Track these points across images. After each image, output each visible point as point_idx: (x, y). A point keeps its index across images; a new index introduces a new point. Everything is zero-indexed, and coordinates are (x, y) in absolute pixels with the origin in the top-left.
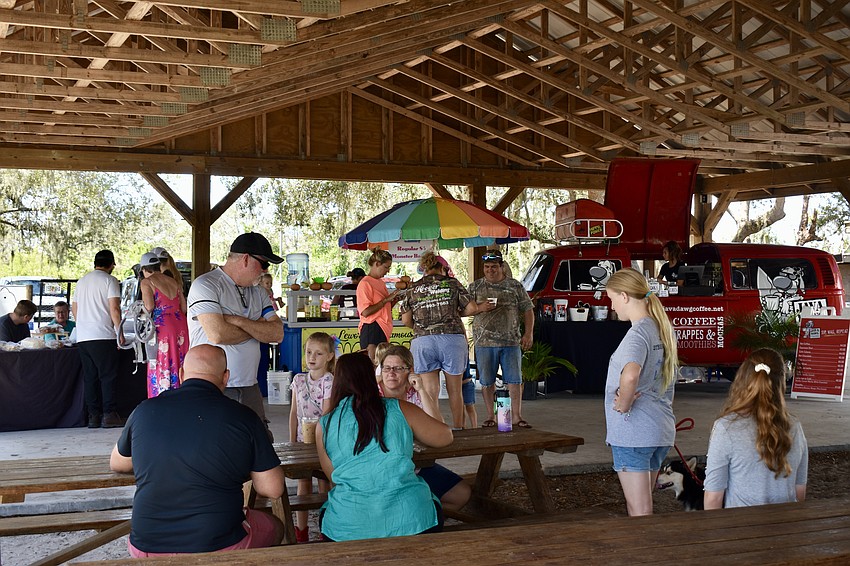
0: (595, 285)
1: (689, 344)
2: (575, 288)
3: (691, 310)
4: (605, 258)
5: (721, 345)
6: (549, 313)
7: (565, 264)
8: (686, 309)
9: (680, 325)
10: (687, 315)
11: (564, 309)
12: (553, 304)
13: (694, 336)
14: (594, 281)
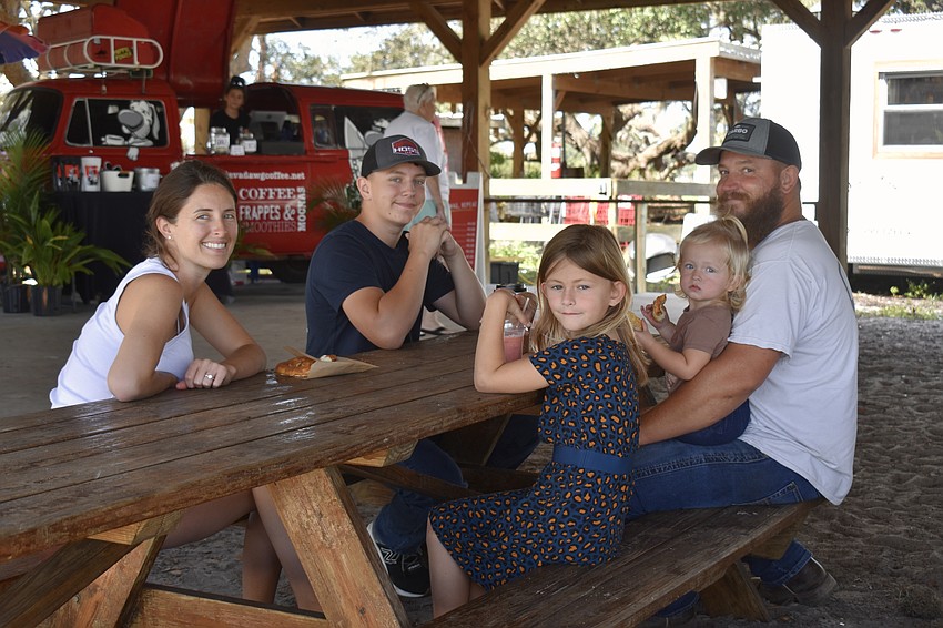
0: (127, 137)
1: (261, 227)
2: (98, 142)
3: (263, 176)
4: (139, 96)
5: (302, 227)
6: (75, 178)
7: (80, 104)
8: (256, 176)
9: (249, 199)
10: (257, 184)
11: (95, 172)
12: (79, 164)
13: (268, 215)
14: (126, 130)
